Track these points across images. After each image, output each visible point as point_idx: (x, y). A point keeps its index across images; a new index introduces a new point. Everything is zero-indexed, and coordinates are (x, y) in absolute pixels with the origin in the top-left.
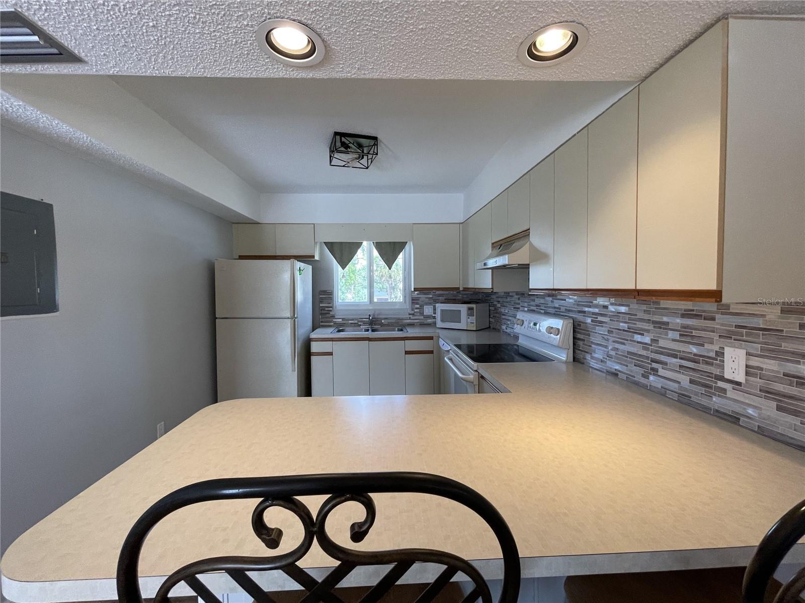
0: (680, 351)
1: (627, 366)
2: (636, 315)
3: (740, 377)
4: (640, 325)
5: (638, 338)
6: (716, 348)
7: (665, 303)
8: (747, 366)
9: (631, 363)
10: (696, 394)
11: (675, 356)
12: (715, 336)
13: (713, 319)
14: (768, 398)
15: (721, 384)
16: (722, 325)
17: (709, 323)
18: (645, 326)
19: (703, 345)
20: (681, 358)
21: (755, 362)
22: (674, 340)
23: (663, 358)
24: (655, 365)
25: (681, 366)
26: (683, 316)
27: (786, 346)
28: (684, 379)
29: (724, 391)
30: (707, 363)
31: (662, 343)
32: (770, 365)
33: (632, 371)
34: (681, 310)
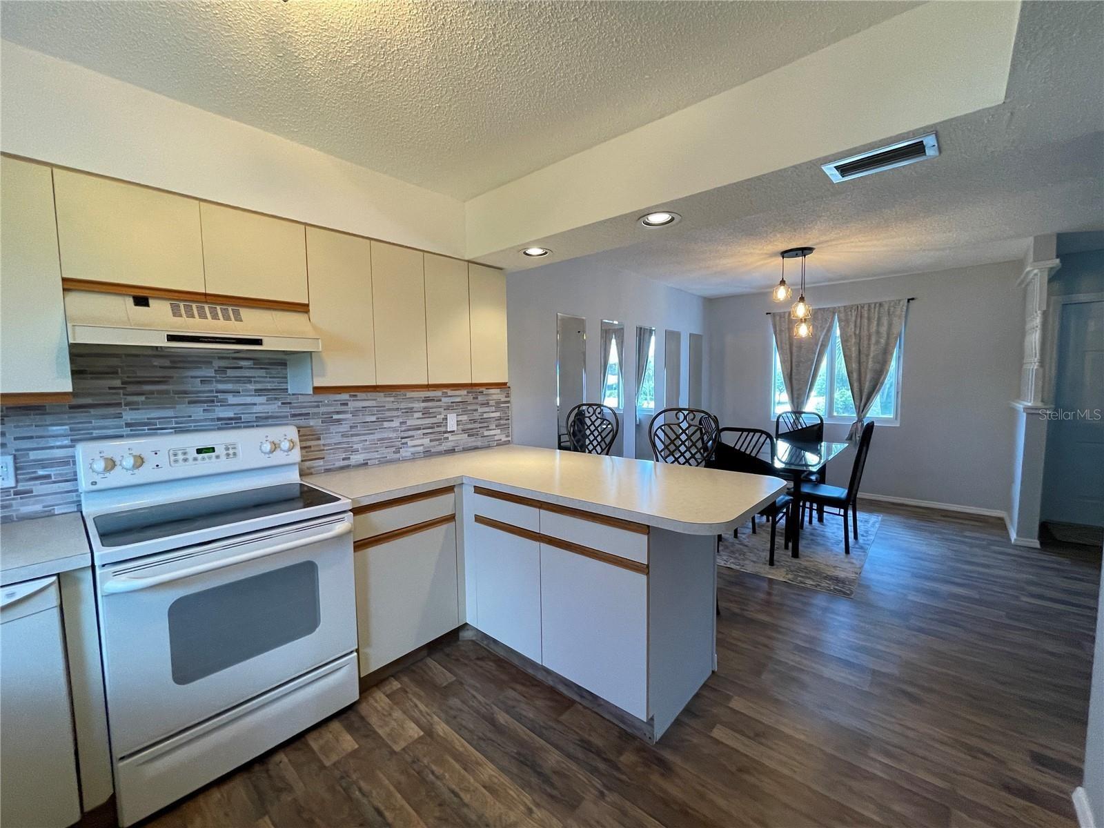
0: (422, 425)
1: (377, 451)
2: (384, 406)
3: (455, 429)
4: (388, 414)
5: (386, 424)
6: (443, 417)
7: (410, 394)
8: (457, 421)
9: (381, 447)
10: (434, 447)
11: (419, 429)
12: (442, 410)
13: (440, 400)
14: (464, 433)
15: (446, 435)
16: (445, 403)
17: (438, 403)
18: (395, 413)
19: (436, 417)
20: (423, 429)
21: (460, 418)
22: (418, 419)
23: (410, 433)
24: (404, 441)
25: (424, 434)
26: (423, 401)
27: (469, 408)
28: (426, 441)
29: (447, 438)
30: (438, 426)
31: (409, 423)
32: (465, 418)
33: (383, 453)
34: (421, 397)
